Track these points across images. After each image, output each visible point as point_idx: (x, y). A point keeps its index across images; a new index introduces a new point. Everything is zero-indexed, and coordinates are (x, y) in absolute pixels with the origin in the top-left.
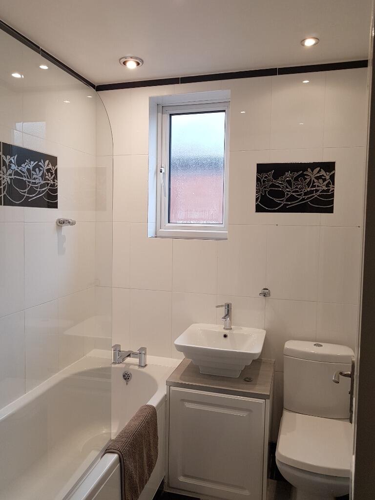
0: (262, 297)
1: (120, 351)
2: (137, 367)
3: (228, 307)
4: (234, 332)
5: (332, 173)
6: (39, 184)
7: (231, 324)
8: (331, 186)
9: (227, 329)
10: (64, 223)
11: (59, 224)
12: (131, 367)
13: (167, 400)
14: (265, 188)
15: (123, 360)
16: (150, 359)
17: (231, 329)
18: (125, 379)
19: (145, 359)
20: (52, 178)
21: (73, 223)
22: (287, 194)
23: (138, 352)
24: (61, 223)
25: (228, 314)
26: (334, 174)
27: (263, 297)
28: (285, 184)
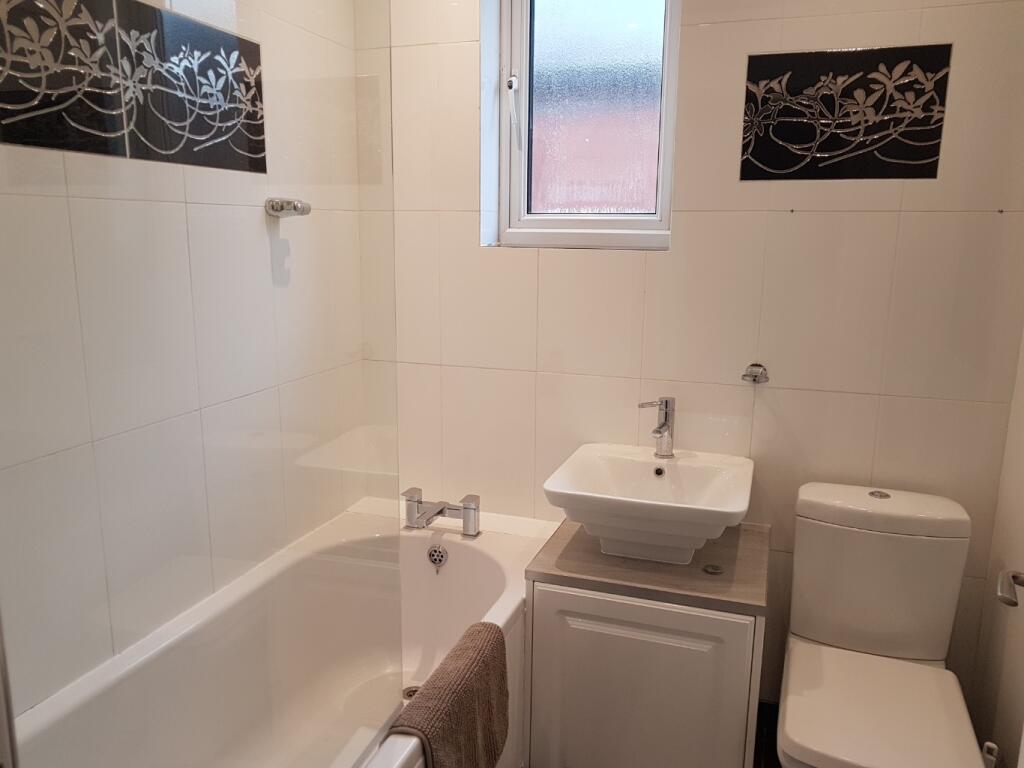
0: (748, 383)
1: (421, 502)
2: (458, 538)
3: (667, 407)
4: (679, 463)
5: (941, 74)
6: (218, 111)
7: (672, 445)
8: (936, 108)
9: (663, 457)
10: (282, 208)
11: (271, 212)
12: (446, 536)
13: (526, 612)
14: (767, 117)
15: (429, 522)
16: (487, 520)
17: (672, 455)
18: (434, 561)
19: (477, 520)
20: (250, 96)
21: (304, 211)
22: (823, 133)
23: (462, 505)
24: (277, 209)
25: (666, 422)
26: (946, 76)
27: (752, 384)
28: (819, 107)
